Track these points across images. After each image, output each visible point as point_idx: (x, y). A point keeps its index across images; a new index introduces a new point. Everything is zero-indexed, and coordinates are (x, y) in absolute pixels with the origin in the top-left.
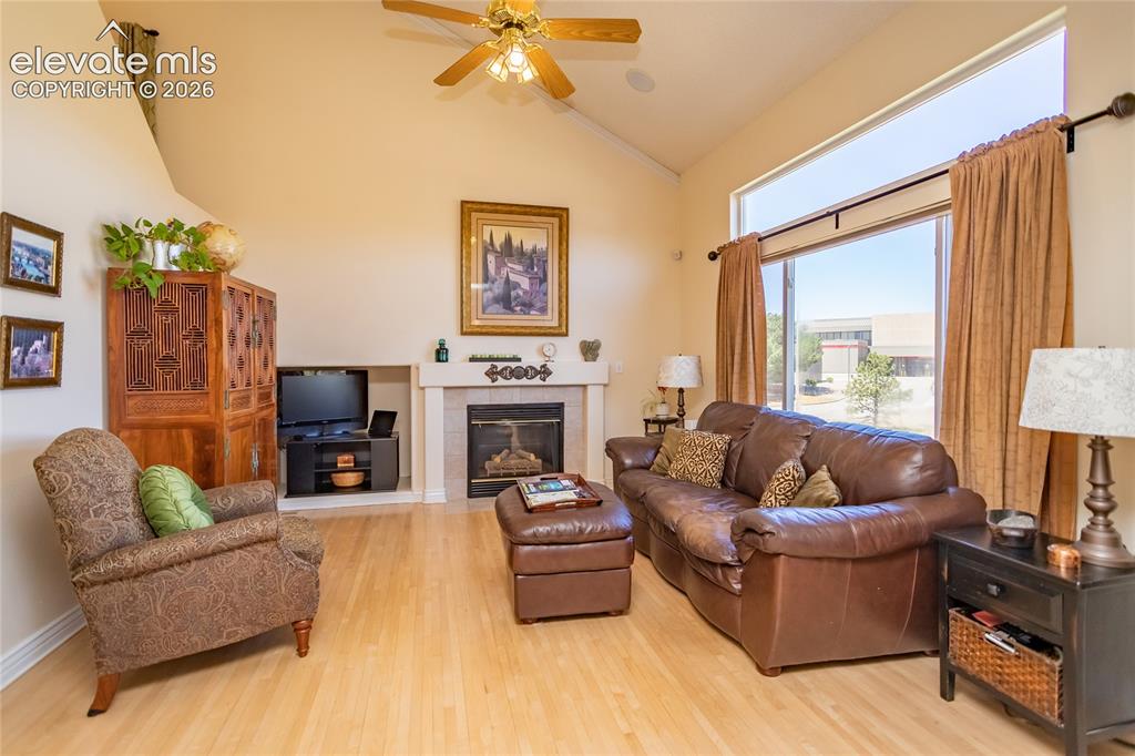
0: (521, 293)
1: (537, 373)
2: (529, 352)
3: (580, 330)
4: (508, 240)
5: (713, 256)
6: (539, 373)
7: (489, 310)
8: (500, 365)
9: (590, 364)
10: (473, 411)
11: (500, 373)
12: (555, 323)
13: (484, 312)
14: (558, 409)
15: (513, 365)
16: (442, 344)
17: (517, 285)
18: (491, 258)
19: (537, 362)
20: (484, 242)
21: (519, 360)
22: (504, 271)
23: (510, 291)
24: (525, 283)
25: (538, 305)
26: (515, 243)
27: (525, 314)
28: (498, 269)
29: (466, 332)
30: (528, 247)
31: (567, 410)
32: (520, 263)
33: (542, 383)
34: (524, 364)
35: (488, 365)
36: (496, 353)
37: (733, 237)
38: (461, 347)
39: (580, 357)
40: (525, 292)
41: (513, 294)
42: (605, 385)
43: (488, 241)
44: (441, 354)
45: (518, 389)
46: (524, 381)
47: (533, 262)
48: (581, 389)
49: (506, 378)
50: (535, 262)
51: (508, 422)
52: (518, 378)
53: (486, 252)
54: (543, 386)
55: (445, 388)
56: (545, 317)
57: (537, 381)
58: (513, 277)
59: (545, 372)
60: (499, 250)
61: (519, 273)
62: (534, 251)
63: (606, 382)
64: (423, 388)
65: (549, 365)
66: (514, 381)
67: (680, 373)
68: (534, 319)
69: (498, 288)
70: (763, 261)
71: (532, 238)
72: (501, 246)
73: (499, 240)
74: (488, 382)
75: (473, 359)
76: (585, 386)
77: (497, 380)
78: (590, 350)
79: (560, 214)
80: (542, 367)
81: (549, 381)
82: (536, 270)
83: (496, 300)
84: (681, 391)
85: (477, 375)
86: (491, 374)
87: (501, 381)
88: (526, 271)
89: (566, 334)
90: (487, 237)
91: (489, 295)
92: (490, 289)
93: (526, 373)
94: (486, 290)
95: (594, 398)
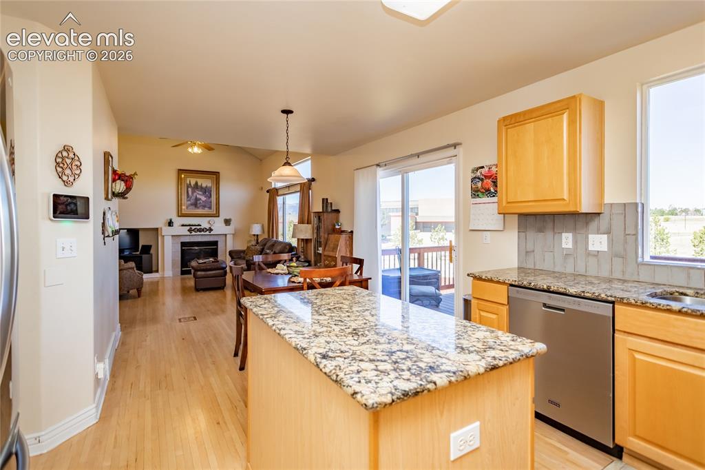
0: (201, 202)
1: (208, 230)
2: (204, 223)
3: (224, 215)
4: (197, 183)
5: (268, 192)
7: (189, 208)
8: (193, 228)
9: (228, 227)
10: (183, 244)
11: (193, 230)
12: (215, 212)
13: (187, 208)
14: (216, 243)
15: (198, 227)
16: (171, 220)
17: (200, 199)
18: (190, 189)
19: (207, 226)
20: (187, 184)
21: (200, 226)
22: (195, 194)
24: (203, 198)
25: (208, 206)
26: (199, 184)
27: (203, 209)
28: (193, 193)
29: (181, 215)
30: (204, 185)
31: (219, 243)
32: (201, 191)
33: (209, 233)
34: (202, 227)
35: (188, 228)
36: (191, 223)
37: (273, 187)
38: (178, 221)
39: (224, 225)
40: (203, 201)
41: (198, 202)
44: (170, 224)
45: (201, 236)
46: (202, 233)
47: (206, 191)
48: (224, 236)
49: (195, 232)
51: (196, 248)
53: (188, 187)
54: (209, 235)
55: (172, 236)
56: (211, 210)
57: (207, 233)
58: (198, 196)
59: (210, 230)
60: (193, 186)
61: (200, 195)
62: (206, 187)
63: (233, 233)
65: (212, 228)
66: (199, 233)
67: (256, 229)
68: (206, 211)
69: (192, 201)
70: (278, 196)
71: (205, 182)
73: (193, 183)
74: (189, 233)
75: (183, 225)
76: (226, 235)
78: (227, 222)
79: (217, 174)
80: (209, 228)
81: (212, 233)
82: (207, 193)
83: (192, 205)
84: (257, 235)
85: (185, 231)
86: (190, 231)
87: (193, 233)
88: (204, 194)
89: (219, 216)
90: (188, 182)
91: (189, 202)
92: (189, 200)
93: (202, 230)
94: (188, 201)
95: (229, 238)
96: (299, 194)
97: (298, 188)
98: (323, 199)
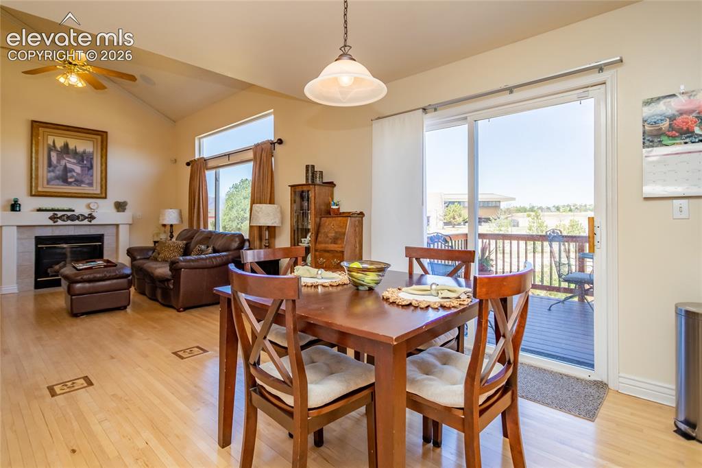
0: (75, 174)
1: (85, 218)
2: (80, 207)
3: (114, 195)
4: (66, 146)
5: (188, 164)
6: (88, 218)
7: (53, 182)
8: (60, 214)
9: (121, 214)
10: (40, 240)
11: (60, 218)
12: (99, 192)
13: (48, 184)
14: (100, 238)
15: (69, 214)
16: (16, 201)
17: (72, 170)
18: (54, 154)
19: (86, 212)
20: (48, 145)
21: (73, 211)
22: (63, 162)
23: (67, 173)
24: (78, 169)
25: (87, 181)
26: (71, 147)
27: (77, 186)
28: (59, 161)
29: (36, 193)
30: (80, 149)
31: (105, 238)
32: (74, 158)
33: (89, 223)
34: (76, 213)
35: (51, 214)
36: (56, 207)
37: (197, 157)
38: (30, 203)
39: (115, 211)
40: (78, 174)
41: (69, 175)
42: (130, 224)
43: (52, 144)
44: (15, 207)
45: (73, 227)
46: (77, 222)
47: (82, 158)
48: (115, 227)
49: (64, 221)
50: (85, 158)
51: (65, 246)
52: (72, 220)
53: (50, 150)
54: (89, 225)
55: (18, 226)
56: (91, 188)
57: (86, 222)
58: (69, 166)
59: (91, 217)
60: (59, 149)
61: (74, 164)
62: (84, 152)
63: (130, 223)
64: (2, 226)
65: (94, 214)
66: (69, 222)
67: (171, 217)
68: (84, 189)
69: (58, 172)
70: (207, 169)
71: (82, 145)
72: (61, 148)
73: (59, 144)
74: (51, 223)
75: (40, 210)
76: (117, 225)
77: (57, 221)
78: (120, 206)
79: (103, 135)
80: (89, 214)
81: (94, 222)
82: (85, 162)
83: (57, 178)
84: (171, 226)
85: (44, 219)
86: (53, 218)
87: (60, 222)
88: (79, 163)
89: (105, 198)
90: (50, 142)
91: (52, 174)
92: (53, 171)
93: (78, 218)
94: (49, 172)
95: (124, 232)
96: (251, 164)
97: (250, 155)
98: (307, 167)
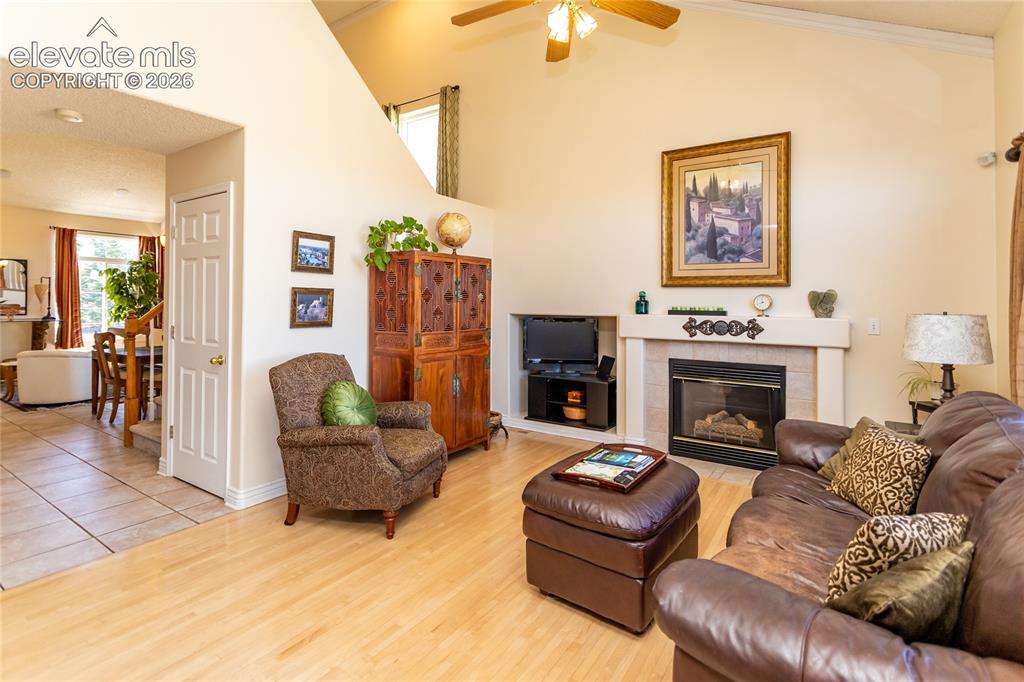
0: (729, 239)
1: (744, 329)
2: (738, 305)
3: (808, 276)
4: (714, 184)
6: (747, 329)
7: (693, 259)
8: (700, 319)
9: (824, 320)
10: (675, 365)
11: (700, 327)
12: (773, 271)
13: (686, 262)
14: (776, 373)
15: (714, 319)
16: (642, 297)
17: (724, 232)
18: (694, 205)
19: (745, 317)
20: (686, 189)
21: (724, 313)
22: (708, 218)
23: (715, 238)
24: (733, 227)
25: (751, 250)
26: (722, 184)
27: (733, 261)
28: (702, 215)
29: (671, 282)
30: (737, 186)
31: (789, 375)
32: (727, 205)
33: (750, 341)
34: (727, 319)
35: (685, 319)
38: (662, 299)
39: (810, 313)
40: (734, 238)
41: (719, 241)
42: (846, 350)
43: (691, 188)
44: (642, 306)
45: (726, 346)
46: (728, 338)
47: (743, 203)
48: (811, 351)
49: (705, 333)
50: (746, 202)
51: (715, 382)
52: (720, 333)
53: (689, 199)
55: (648, 340)
56: (759, 265)
57: (744, 338)
58: (719, 223)
59: (754, 328)
60: (703, 195)
61: (726, 217)
62: (745, 190)
63: (846, 346)
64: (624, 339)
65: (761, 321)
66: (715, 337)
68: (745, 267)
69: (701, 239)
71: (738, 177)
72: (705, 191)
73: (703, 184)
74: (685, 336)
75: (673, 312)
76: (815, 349)
77: (695, 334)
78: (822, 303)
79: (783, 141)
80: (750, 322)
81: (760, 339)
82: (747, 211)
83: (700, 250)
85: (675, 328)
86: (690, 327)
87: (700, 336)
88: (735, 214)
89: (787, 284)
90: (689, 185)
91: (693, 244)
92: (693, 238)
93: (729, 328)
94: (688, 239)
95: (829, 364)
